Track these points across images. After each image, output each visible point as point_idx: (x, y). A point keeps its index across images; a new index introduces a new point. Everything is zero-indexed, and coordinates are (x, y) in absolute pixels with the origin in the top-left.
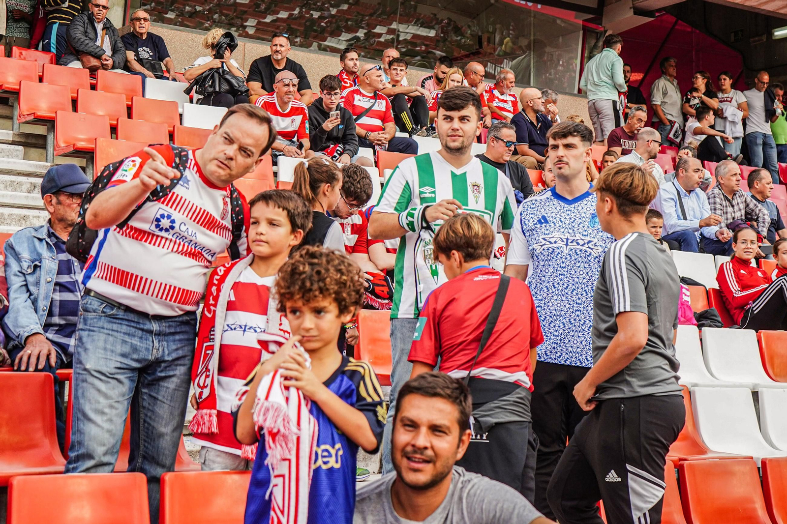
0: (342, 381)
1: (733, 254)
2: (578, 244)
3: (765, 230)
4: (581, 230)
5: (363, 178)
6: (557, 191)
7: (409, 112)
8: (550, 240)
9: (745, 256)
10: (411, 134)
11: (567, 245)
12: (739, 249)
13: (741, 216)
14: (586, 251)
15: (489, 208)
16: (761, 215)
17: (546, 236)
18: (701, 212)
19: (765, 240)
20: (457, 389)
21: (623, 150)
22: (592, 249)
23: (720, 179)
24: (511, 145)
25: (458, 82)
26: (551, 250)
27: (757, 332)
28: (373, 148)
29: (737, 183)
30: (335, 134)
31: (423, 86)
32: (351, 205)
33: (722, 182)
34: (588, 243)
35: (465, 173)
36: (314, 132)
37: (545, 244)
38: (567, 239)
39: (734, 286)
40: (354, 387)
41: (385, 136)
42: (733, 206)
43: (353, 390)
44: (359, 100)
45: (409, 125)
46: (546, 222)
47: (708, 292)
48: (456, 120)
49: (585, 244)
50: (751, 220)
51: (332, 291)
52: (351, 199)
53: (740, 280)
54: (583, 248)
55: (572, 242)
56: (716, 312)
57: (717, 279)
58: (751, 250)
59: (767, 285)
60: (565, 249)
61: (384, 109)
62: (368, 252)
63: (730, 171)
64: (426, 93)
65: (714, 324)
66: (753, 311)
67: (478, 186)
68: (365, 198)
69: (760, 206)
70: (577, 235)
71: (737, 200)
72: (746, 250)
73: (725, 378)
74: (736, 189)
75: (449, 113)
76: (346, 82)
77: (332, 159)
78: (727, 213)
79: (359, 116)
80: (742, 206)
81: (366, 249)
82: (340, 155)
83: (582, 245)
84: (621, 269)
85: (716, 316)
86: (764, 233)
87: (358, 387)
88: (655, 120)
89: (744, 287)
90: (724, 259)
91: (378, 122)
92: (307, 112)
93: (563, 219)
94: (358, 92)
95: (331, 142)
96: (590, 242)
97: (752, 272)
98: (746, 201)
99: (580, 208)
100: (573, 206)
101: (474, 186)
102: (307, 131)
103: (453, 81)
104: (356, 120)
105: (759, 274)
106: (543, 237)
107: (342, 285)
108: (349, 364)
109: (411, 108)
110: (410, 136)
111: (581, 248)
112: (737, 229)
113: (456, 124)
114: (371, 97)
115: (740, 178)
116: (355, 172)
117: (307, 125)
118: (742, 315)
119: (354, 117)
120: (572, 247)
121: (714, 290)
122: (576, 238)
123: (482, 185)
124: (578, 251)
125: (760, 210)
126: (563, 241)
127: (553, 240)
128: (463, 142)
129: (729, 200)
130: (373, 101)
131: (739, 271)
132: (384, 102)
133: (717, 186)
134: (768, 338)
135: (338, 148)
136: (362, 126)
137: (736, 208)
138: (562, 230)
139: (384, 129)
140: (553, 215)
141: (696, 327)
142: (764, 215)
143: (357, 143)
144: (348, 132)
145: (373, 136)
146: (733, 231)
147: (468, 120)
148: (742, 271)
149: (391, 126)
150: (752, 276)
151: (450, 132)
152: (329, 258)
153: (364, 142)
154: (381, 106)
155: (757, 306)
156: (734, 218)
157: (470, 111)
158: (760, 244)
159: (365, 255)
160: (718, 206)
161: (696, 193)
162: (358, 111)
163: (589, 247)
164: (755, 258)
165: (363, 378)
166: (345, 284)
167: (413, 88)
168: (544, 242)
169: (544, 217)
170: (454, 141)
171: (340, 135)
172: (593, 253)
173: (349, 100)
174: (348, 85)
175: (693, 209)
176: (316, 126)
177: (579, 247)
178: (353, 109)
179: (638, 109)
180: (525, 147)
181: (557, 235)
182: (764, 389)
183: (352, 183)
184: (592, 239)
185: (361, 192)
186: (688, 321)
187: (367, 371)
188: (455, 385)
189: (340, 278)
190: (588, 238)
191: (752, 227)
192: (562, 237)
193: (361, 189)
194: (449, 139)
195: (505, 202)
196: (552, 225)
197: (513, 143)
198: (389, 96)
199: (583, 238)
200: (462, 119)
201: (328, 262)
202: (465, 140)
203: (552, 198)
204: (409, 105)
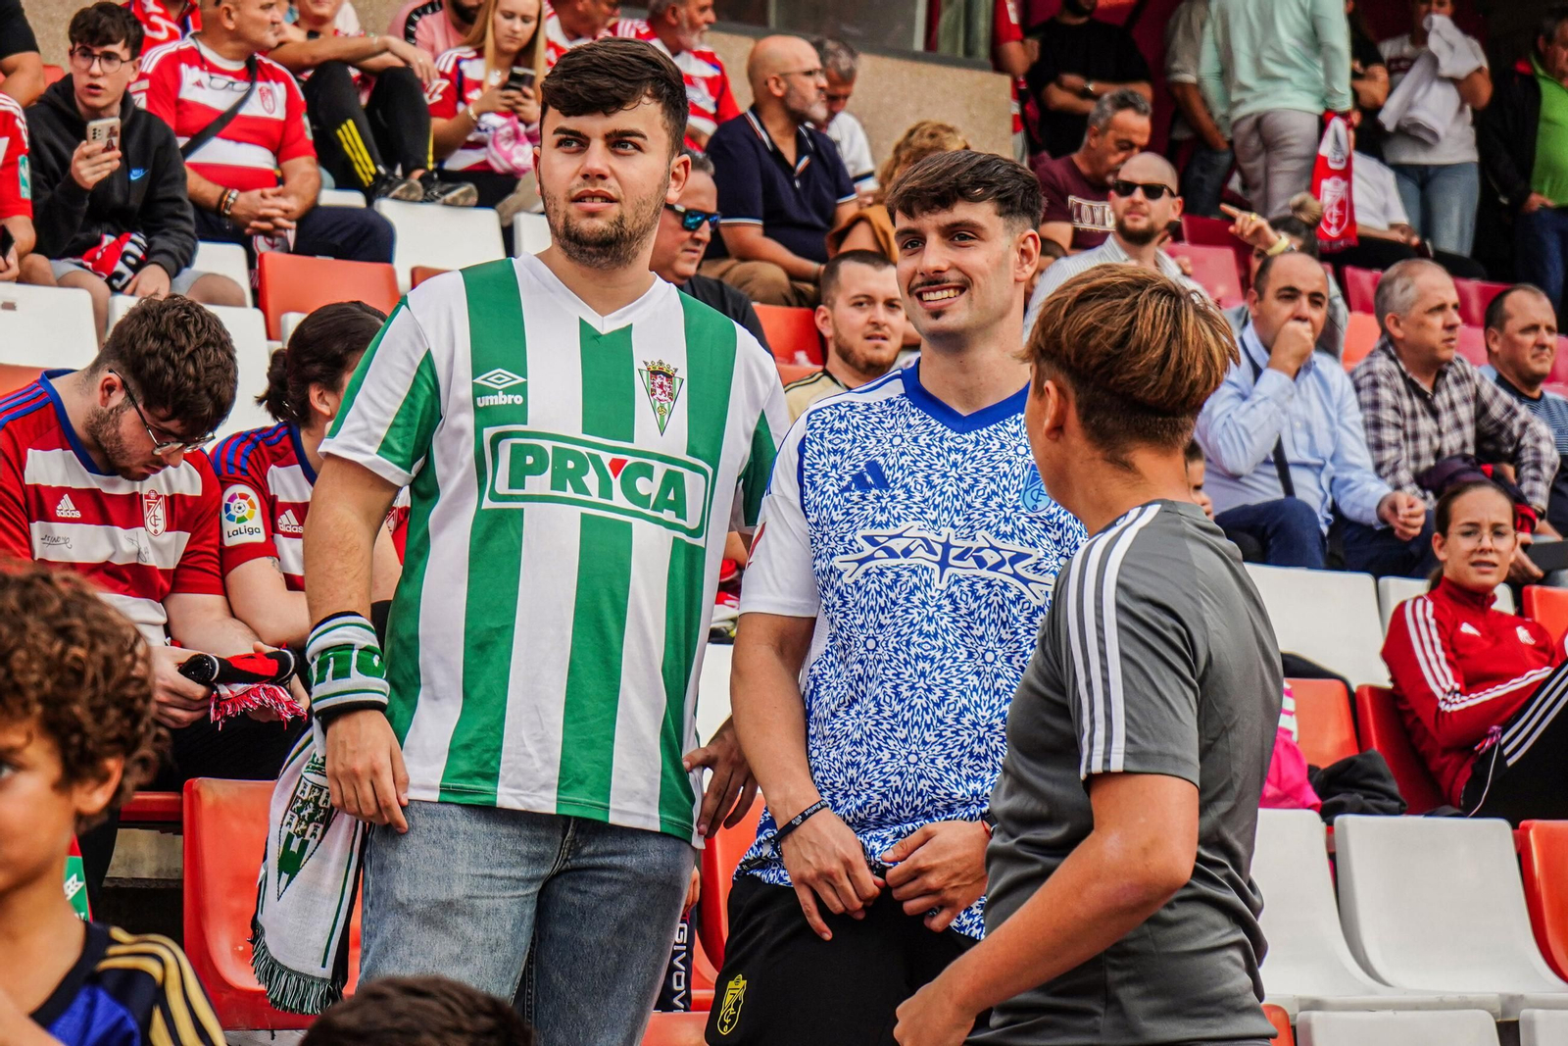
0: (92, 1006)
1: (1435, 571)
2: (981, 562)
3: (1542, 489)
4: (991, 518)
5: (206, 344)
6: (927, 381)
7: (364, 120)
8: (892, 544)
9: (1475, 578)
10: (371, 194)
11: (943, 564)
12: (1454, 553)
13: (1464, 445)
14: (1005, 587)
15: (700, 451)
16: (1527, 440)
17: (879, 531)
18: (1333, 434)
19: (1542, 525)
20: (489, 1033)
21: (1077, 232)
22: (1026, 582)
23: (1390, 326)
24: (699, 224)
25: (525, 19)
26: (891, 575)
27: (1515, 826)
28: (247, 244)
29: (1446, 335)
30: (118, 197)
31: (409, 36)
32: (164, 435)
33: (1398, 333)
34: (1014, 560)
35: (629, 328)
36: (47, 194)
37: (871, 558)
38: (947, 546)
39: (1439, 676)
40: (132, 1025)
41: (283, 203)
42: (1435, 414)
43: (131, 1035)
44: (199, 84)
45: (366, 165)
46: (882, 483)
47: (1353, 699)
48: (597, 146)
49: (1002, 563)
50: (1498, 457)
51: (32, 694)
52: (162, 412)
53: (1459, 657)
54: (997, 577)
55: (960, 557)
56: (1383, 766)
57: (1387, 655)
58: (1492, 558)
59: (1546, 672)
60: (936, 576)
61: (280, 114)
62: (224, 590)
63: (1422, 296)
64: (419, 57)
65: (1377, 803)
66: (1502, 759)
67: (669, 377)
68: (209, 410)
69: (1523, 411)
70: (979, 534)
71: (1451, 393)
72: (1476, 558)
73: (1409, 979)
74: (1445, 354)
75: (572, 123)
76: (155, 27)
77: (109, 282)
78: (1416, 436)
79: (198, 140)
80: (1465, 412)
81: (216, 581)
82: (136, 269)
83: (995, 568)
84: (1100, 628)
85: (1379, 776)
86: (1540, 502)
87: (146, 1025)
88: (1181, 134)
89: (1471, 682)
90: (1406, 589)
91: (258, 157)
92: (21, 125)
93: (936, 479)
94: (194, 58)
95: (106, 226)
96: (1019, 557)
97: (1498, 628)
98: (1477, 396)
99: (995, 445)
100: (973, 436)
101: (655, 373)
102: (26, 193)
103: (510, 15)
104: (188, 150)
105: (1523, 635)
106: (868, 531)
107: (70, 677)
108: (113, 950)
109: (369, 110)
110: (370, 202)
111: (991, 575)
112: (1448, 489)
113: (598, 157)
114: (236, 75)
115: (1457, 319)
116: (181, 324)
117: (24, 172)
118: (1466, 773)
119: (182, 142)
120: (960, 573)
121: (1375, 691)
122: (975, 545)
123: (682, 373)
124: (979, 586)
125: (1524, 425)
126: (932, 551)
127: (898, 545)
128: (621, 218)
129: (1422, 395)
130: (242, 86)
131: (1457, 626)
132: (280, 91)
133: (1384, 348)
134: (1549, 841)
135: (129, 247)
136: (206, 170)
137: (1447, 419)
138: (932, 515)
139: (281, 181)
140: (905, 460)
141: (1313, 816)
142: (1538, 440)
143: (192, 229)
144: (162, 192)
145: (241, 201)
146: (1437, 496)
147: (638, 147)
148: (1467, 629)
149: (304, 167)
150: (1498, 641)
151: (578, 186)
152: (32, 593)
153: (218, 225)
154: (270, 103)
155: (1516, 743)
156: (1438, 454)
157: (645, 115)
158: (1525, 537)
159: (215, 600)
160: (1387, 415)
161: (1319, 374)
162: (194, 121)
163: (1016, 575)
164: (1509, 581)
165: (159, 995)
166: (79, 675)
167: (375, 40)
168: (869, 549)
169: (873, 467)
170: (592, 214)
171: (135, 202)
172: (1028, 595)
173: (165, 81)
174: (163, 35)
175: (1308, 428)
176: (52, 170)
177: (984, 573)
178: (179, 113)
179: (1124, 103)
180: (750, 230)
181: (913, 528)
182: (1539, 1013)
183: (168, 359)
184: (1026, 549)
185: (196, 391)
186: (1287, 798)
187: (173, 972)
188: (484, 1022)
189: (63, 653)
190: (1015, 546)
191: (1499, 481)
192: (931, 536)
193: (197, 380)
194: (573, 209)
195: (757, 433)
196: (901, 495)
197: (707, 216)
198: (297, 68)
199: (997, 543)
200: (618, 142)
201: (27, 605)
202: (628, 212)
203: (907, 403)
204: (364, 99)
